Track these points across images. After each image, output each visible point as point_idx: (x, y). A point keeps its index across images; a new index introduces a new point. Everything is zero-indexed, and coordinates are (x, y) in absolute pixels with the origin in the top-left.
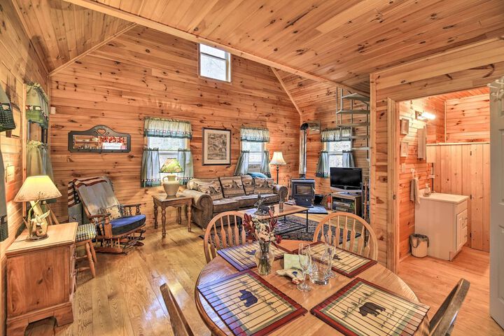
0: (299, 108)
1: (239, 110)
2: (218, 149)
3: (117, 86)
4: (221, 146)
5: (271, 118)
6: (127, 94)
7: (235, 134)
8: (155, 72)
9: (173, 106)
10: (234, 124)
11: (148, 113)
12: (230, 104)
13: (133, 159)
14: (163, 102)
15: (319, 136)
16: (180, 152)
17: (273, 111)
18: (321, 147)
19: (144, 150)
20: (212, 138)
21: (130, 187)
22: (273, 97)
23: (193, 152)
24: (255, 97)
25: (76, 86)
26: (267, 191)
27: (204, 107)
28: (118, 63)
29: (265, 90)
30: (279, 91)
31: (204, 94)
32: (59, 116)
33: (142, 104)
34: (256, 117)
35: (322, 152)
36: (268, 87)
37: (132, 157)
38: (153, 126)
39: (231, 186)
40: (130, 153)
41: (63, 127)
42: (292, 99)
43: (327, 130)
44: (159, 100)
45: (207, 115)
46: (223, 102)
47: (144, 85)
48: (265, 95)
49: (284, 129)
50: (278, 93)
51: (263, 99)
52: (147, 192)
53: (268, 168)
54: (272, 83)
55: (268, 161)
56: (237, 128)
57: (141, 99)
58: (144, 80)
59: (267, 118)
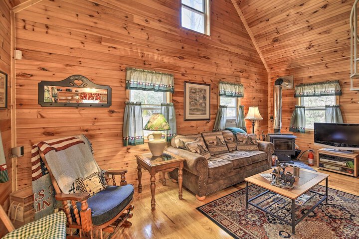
0: (268, 65)
1: (217, 65)
2: (198, 104)
3: (96, 31)
4: (201, 101)
5: (245, 74)
6: (107, 40)
7: (214, 89)
8: (137, 19)
9: (156, 57)
10: (212, 79)
11: (129, 63)
12: (209, 58)
13: (114, 114)
14: (145, 52)
15: (293, 91)
16: (163, 107)
17: (246, 67)
18: (296, 102)
19: (125, 104)
20: (193, 92)
21: (111, 146)
22: (246, 54)
23: (176, 107)
24: (231, 53)
25: (47, 27)
26: (252, 148)
27: (185, 60)
28: (97, 5)
29: (239, 46)
30: (251, 48)
31: (186, 46)
32: (27, 62)
33: (123, 53)
34: (232, 73)
35: (297, 107)
36: (241, 44)
37: (113, 112)
38: (135, 78)
39: (215, 143)
40: (111, 108)
41: (32, 76)
42: (261, 56)
43: (302, 85)
44: (141, 50)
45: (189, 69)
46: (203, 56)
47: (124, 32)
48: (239, 51)
49: (255, 85)
50: (249, 50)
51: (237, 55)
52: (130, 151)
53: (243, 123)
54: (245, 39)
55: (243, 116)
56: (216, 83)
57: (123, 48)
58: (125, 26)
59: (241, 74)
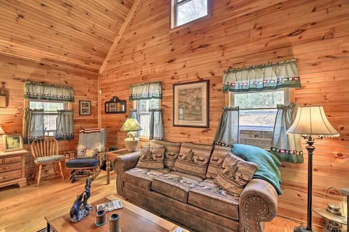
2: (190, 107)
3: (121, 68)
4: (194, 104)
6: (125, 72)
7: (218, 84)
8: (139, 47)
10: (214, 71)
12: (208, 45)
16: (151, 112)
20: (183, 94)
28: (122, 52)
31: (176, 47)
32: (103, 94)
33: (132, 76)
34: (263, 46)
37: (127, 117)
41: (104, 100)
44: (141, 69)
45: (178, 69)
46: (197, 46)
47: (133, 61)
57: (131, 72)
58: (133, 57)
